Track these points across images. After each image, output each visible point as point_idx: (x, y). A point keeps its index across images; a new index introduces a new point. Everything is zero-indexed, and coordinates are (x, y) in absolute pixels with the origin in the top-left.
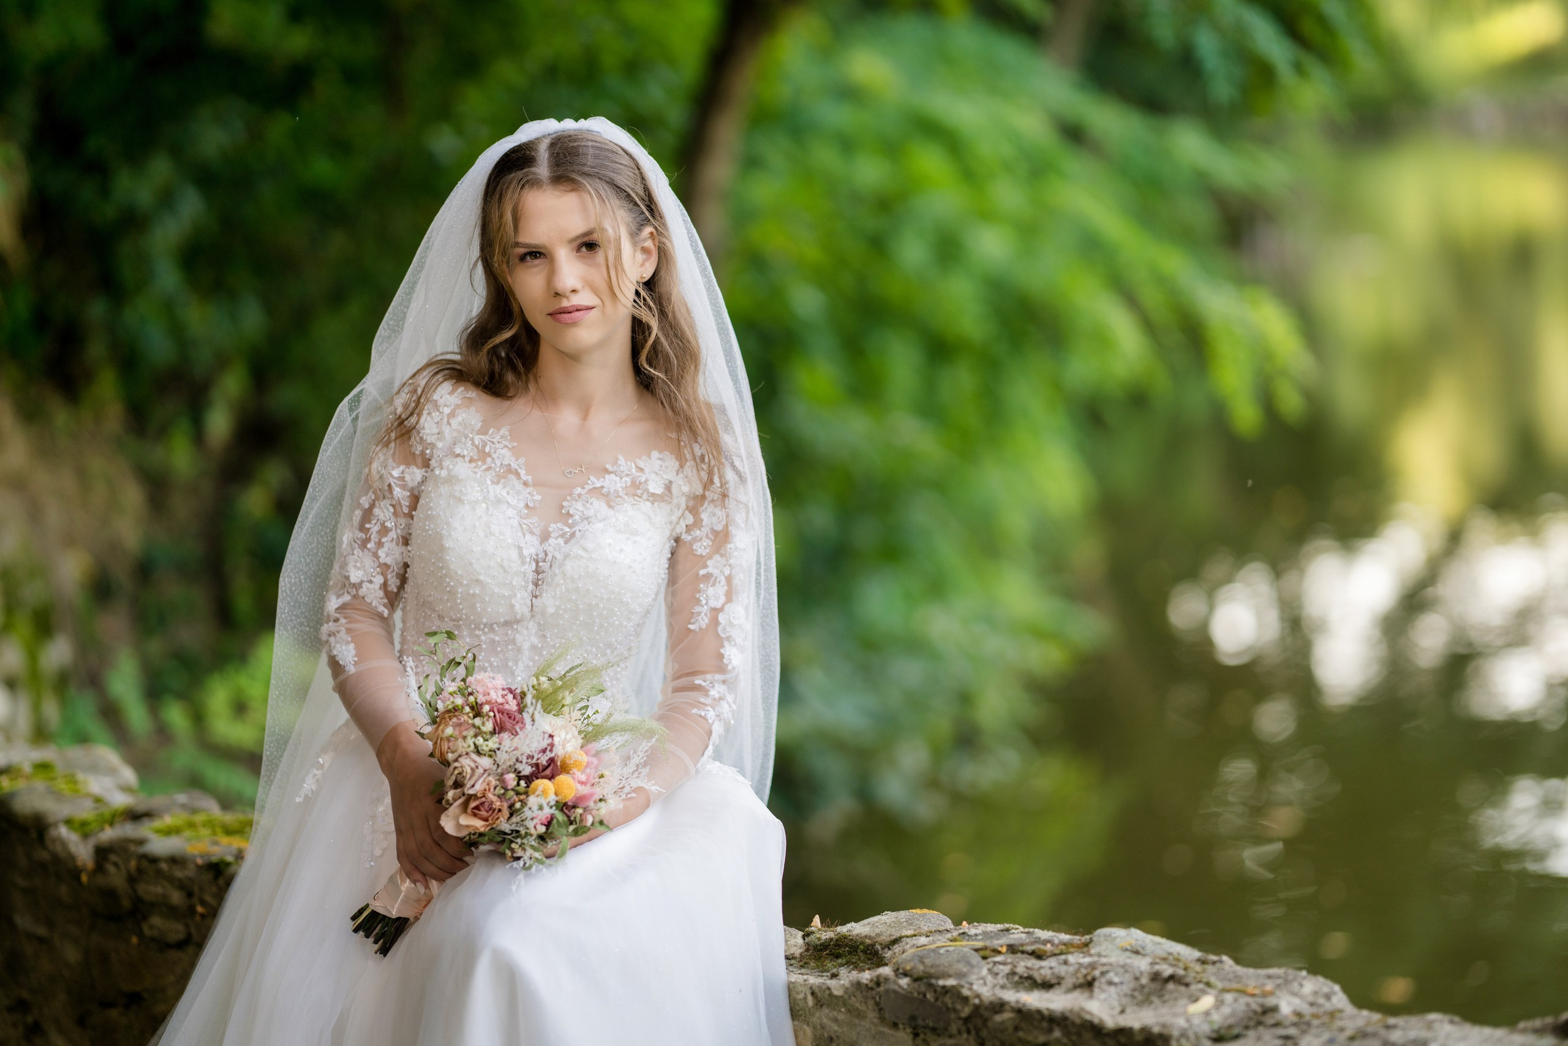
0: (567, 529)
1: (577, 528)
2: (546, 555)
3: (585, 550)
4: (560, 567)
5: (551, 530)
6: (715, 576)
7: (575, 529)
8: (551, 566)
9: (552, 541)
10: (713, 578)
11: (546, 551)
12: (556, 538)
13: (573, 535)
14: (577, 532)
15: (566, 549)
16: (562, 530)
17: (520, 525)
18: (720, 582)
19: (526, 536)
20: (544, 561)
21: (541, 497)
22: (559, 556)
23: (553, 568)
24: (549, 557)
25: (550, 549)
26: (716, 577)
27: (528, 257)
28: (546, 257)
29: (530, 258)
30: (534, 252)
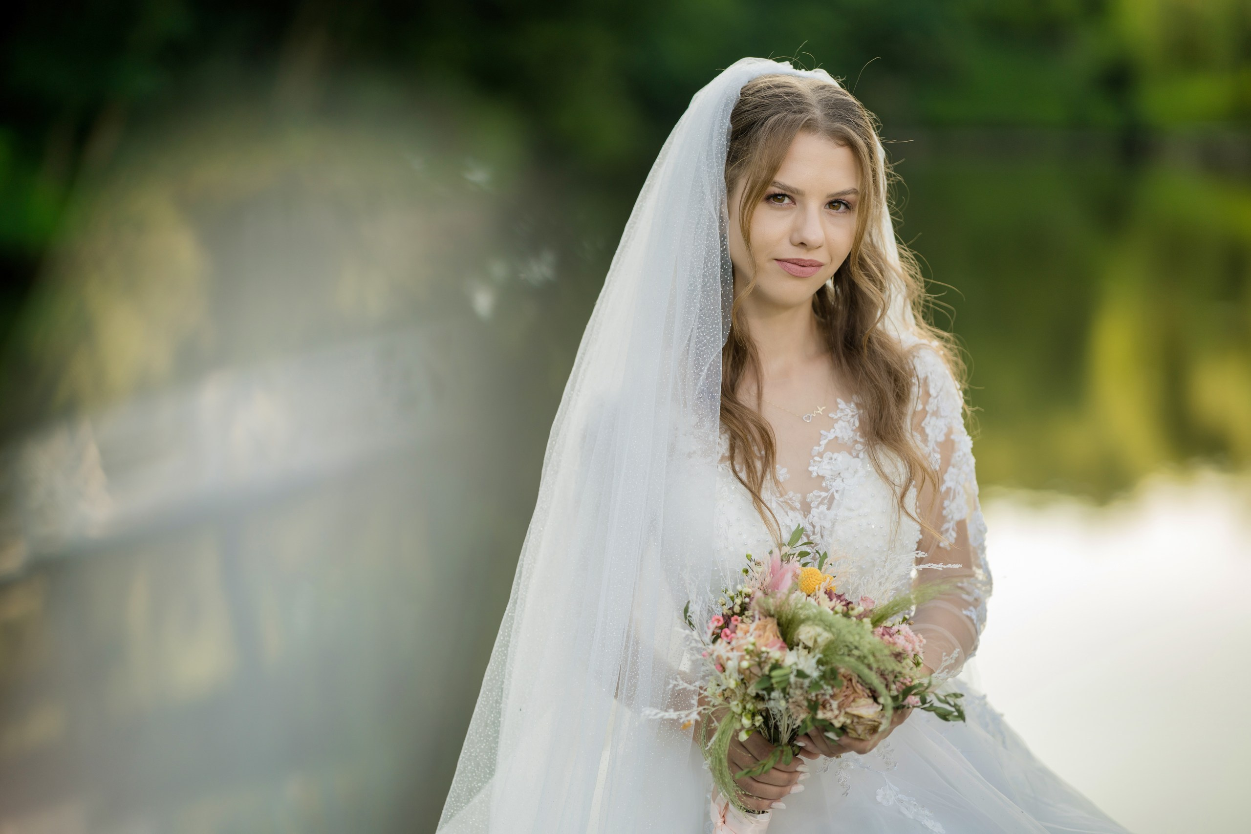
0: (824, 494)
1: (833, 490)
2: (814, 527)
3: (851, 510)
4: (831, 535)
5: (808, 500)
6: (953, 487)
7: (831, 491)
8: (822, 536)
9: (814, 511)
10: (952, 491)
11: (812, 523)
12: (817, 507)
13: (832, 498)
14: (835, 493)
15: (831, 514)
16: (820, 496)
17: (779, 504)
18: (959, 494)
19: (789, 513)
20: (814, 534)
21: (786, 469)
22: (827, 525)
23: (825, 538)
24: (817, 529)
25: (815, 520)
26: (954, 490)
27: (772, 199)
28: (795, 204)
29: (774, 200)
30: (784, 195)
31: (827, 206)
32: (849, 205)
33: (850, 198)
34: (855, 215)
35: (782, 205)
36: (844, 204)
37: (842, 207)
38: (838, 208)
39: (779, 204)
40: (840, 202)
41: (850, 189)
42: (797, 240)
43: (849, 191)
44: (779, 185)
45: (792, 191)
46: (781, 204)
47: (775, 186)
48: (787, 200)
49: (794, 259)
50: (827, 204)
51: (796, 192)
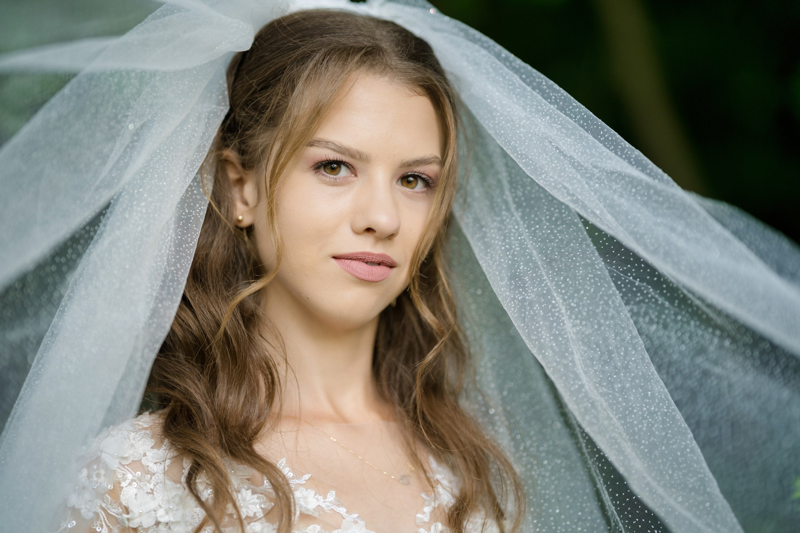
27: (322, 168)
28: (356, 176)
29: (325, 171)
30: (339, 163)
31: (400, 182)
32: (430, 181)
33: (431, 170)
34: (437, 196)
35: (336, 179)
36: (423, 180)
37: (420, 186)
38: (414, 185)
39: (331, 176)
40: (416, 177)
41: (431, 156)
42: (364, 225)
43: (430, 159)
44: (333, 147)
45: (352, 156)
46: (335, 177)
47: (328, 148)
48: (344, 172)
49: (358, 253)
50: (399, 179)
51: (358, 156)
